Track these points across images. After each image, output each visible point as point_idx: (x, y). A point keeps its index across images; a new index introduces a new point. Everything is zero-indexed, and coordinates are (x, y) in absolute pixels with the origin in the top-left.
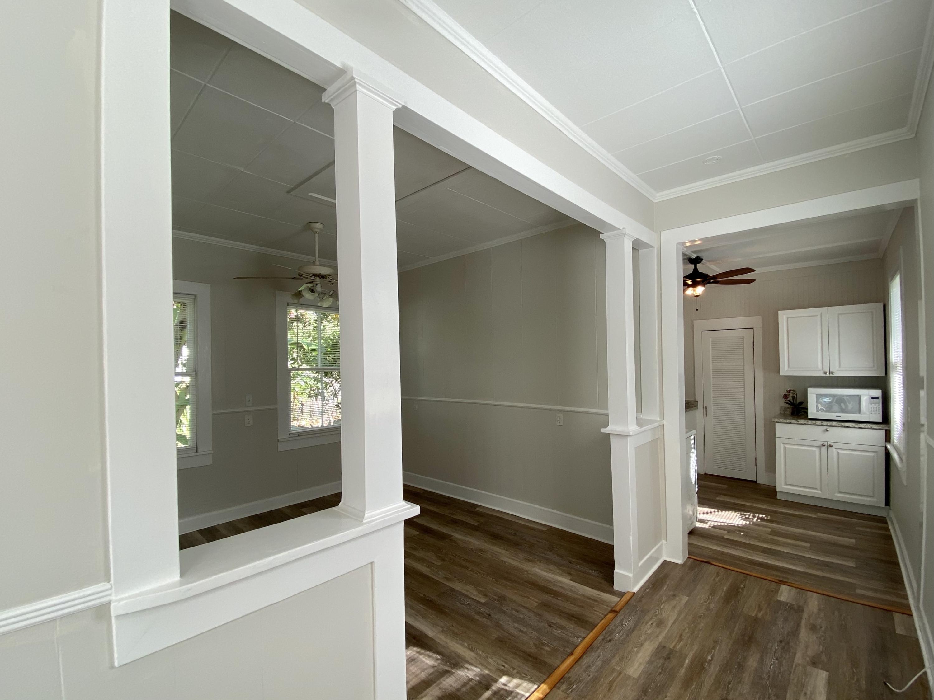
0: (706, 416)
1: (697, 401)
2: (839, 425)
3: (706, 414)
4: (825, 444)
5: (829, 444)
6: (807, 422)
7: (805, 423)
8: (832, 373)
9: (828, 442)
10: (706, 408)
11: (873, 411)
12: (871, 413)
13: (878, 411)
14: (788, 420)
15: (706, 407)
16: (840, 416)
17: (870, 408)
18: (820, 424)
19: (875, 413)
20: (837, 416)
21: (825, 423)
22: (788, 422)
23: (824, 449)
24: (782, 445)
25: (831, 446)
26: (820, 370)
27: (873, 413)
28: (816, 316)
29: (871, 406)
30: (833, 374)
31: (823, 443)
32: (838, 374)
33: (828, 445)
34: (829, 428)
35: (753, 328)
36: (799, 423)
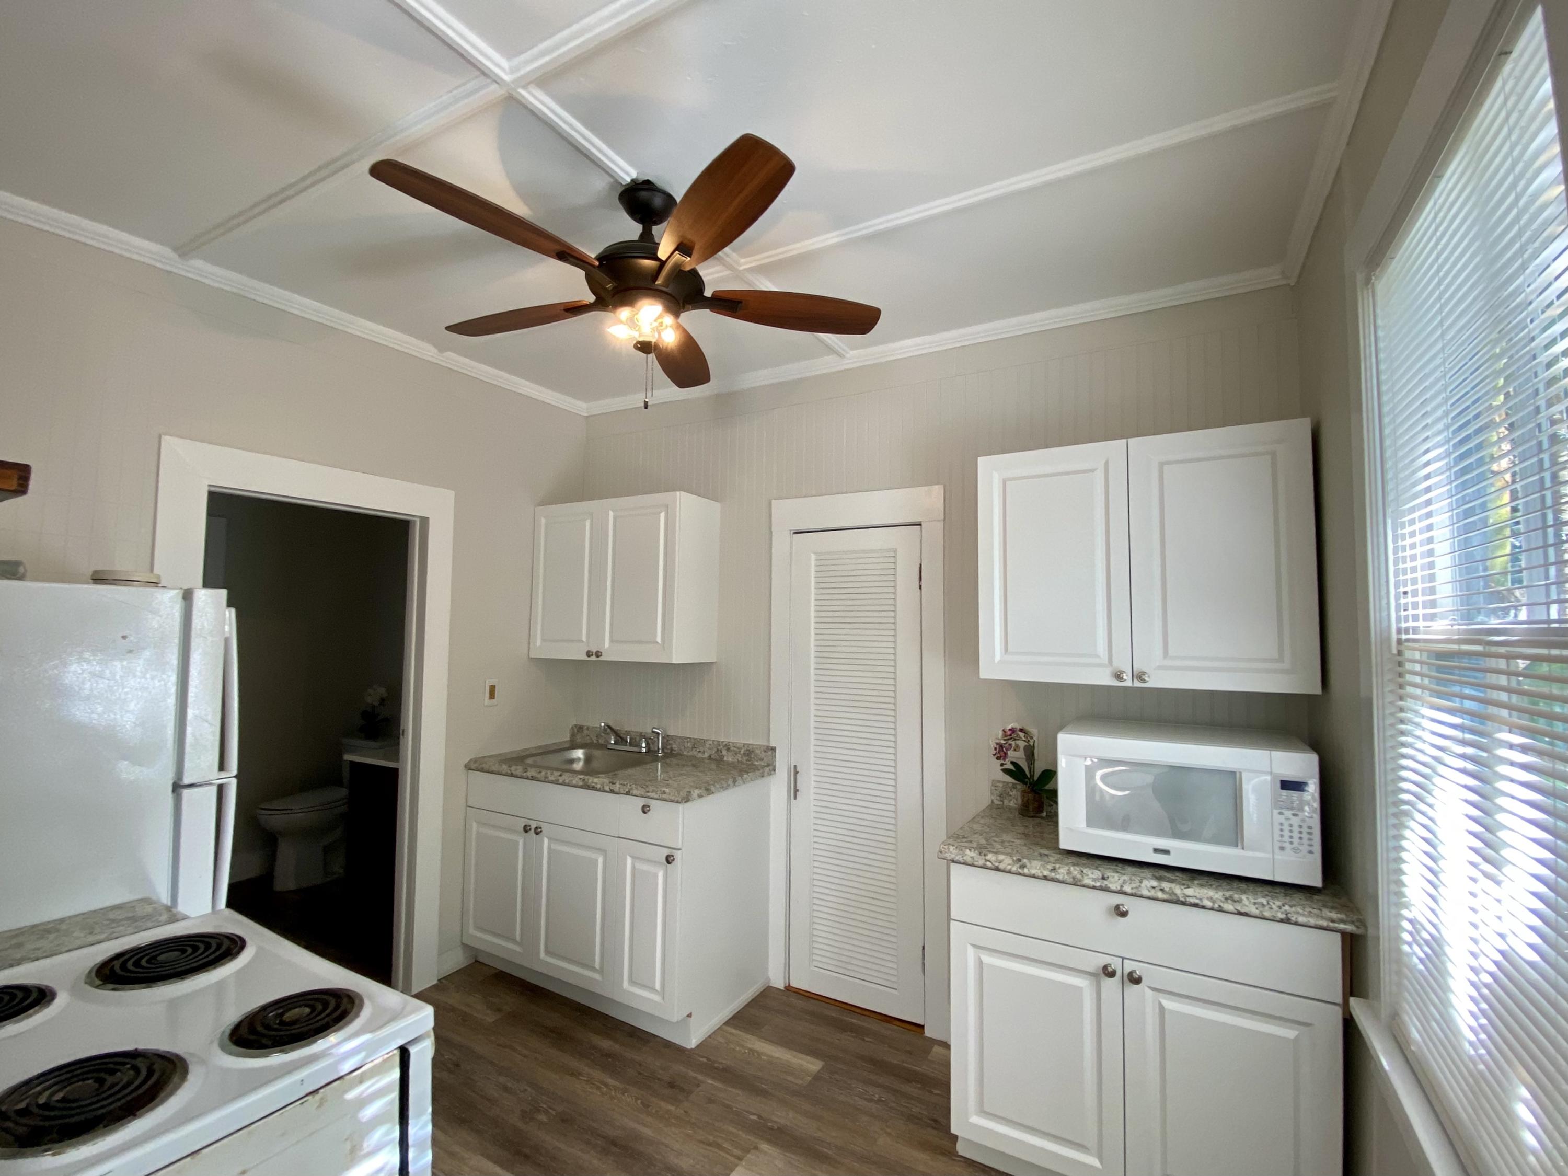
0: (795, 798)
1: (774, 749)
2: (1165, 896)
3: (796, 791)
4: (1116, 964)
5: (1129, 966)
6: (1054, 870)
7: (1046, 873)
8: (1140, 677)
9: (1123, 959)
10: (796, 773)
11: (1286, 838)
12: (1282, 848)
13: (1305, 841)
14: (990, 856)
15: (795, 767)
16: (1166, 852)
17: (1277, 828)
18: (1098, 884)
19: (1295, 850)
20: (1156, 850)
21: (1115, 879)
22: (988, 864)
23: (1111, 986)
24: (971, 950)
25: (1136, 981)
26: (1100, 665)
27: (1287, 845)
28: (1092, 471)
29: (1278, 819)
30: (1144, 681)
31: (1106, 960)
32: (1159, 680)
33: (1127, 970)
34: (1128, 903)
35: (920, 525)
36: (1026, 871)
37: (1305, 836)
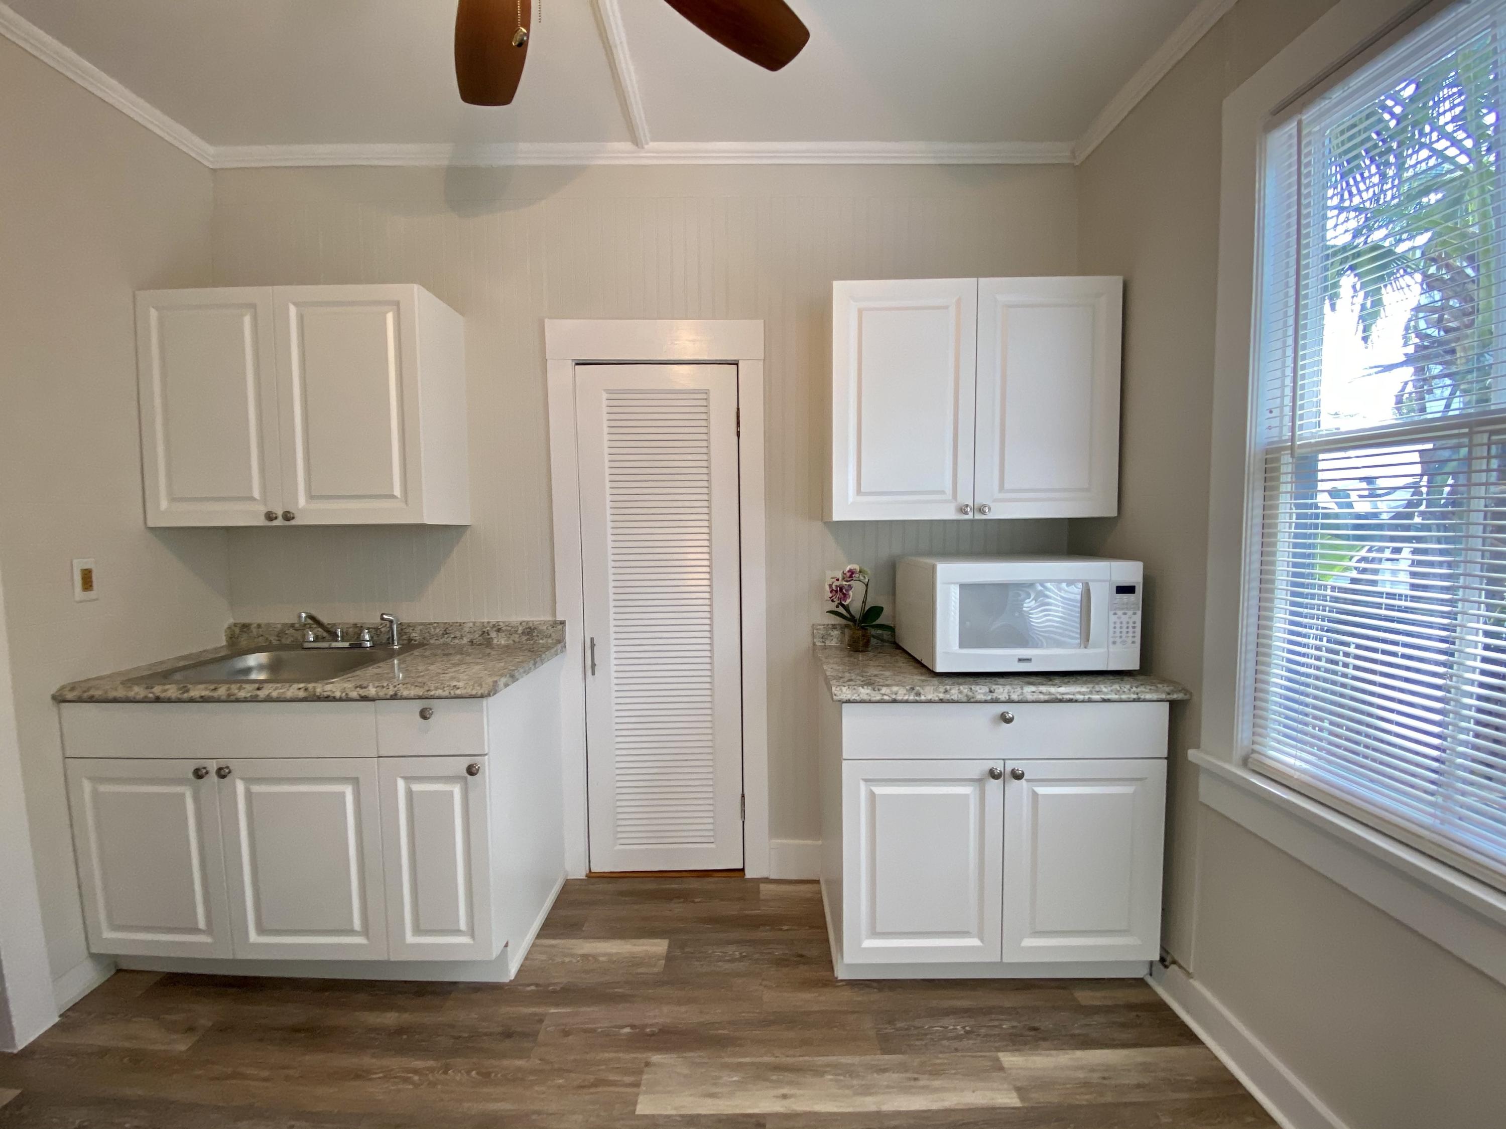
0: (593, 674)
1: (563, 623)
2: (1046, 697)
3: (593, 665)
4: (999, 766)
5: (1010, 766)
6: (946, 691)
7: (941, 696)
8: (982, 509)
9: (1004, 759)
10: (593, 646)
11: (1118, 634)
12: (1114, 643)
13: (1130, 634)
14: (884, 690)
15: (592, 639)
16: (1028, 660)
17: (1112, 625)
18: (989, 698)
19: (1124, 642)
20: (1020, 660)
21: (1002, 690)
22: (886, 698)
23: (994, 786)
24: (863, 785)
25: (1016, 774)
26: (946, 501)
27: (1118, 640)
28: (946, 307)
29: (1113, 618)
30: (984, 513)
31: (990, 764)
32: (999, 511)
33: (1009, 769)
34: (1011, 710)
35: (737, 364)
36: (923, 698)
37: (1131, 630)
